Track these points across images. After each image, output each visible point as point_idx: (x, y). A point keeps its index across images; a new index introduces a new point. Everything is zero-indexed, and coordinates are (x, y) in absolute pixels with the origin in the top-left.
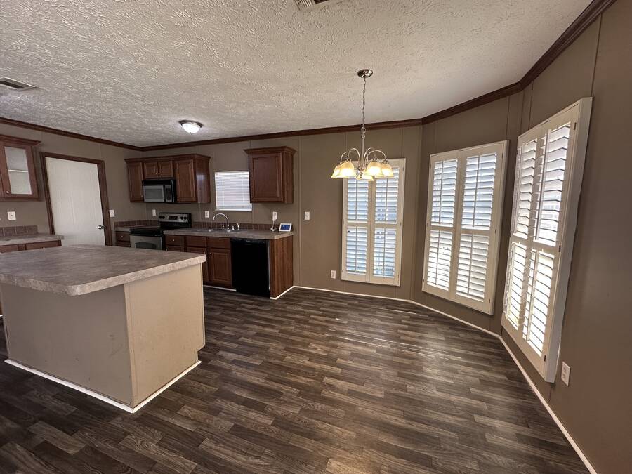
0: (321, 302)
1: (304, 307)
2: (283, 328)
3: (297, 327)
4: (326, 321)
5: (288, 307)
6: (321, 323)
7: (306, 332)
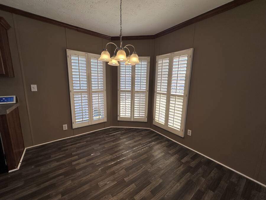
0: (67, 150)
1: (58, 160)
2: (61, 189)
3: (72, 180)
4: (88, 160)
5: (43, 169)
6: (85, 164)
7: (85, 178)
